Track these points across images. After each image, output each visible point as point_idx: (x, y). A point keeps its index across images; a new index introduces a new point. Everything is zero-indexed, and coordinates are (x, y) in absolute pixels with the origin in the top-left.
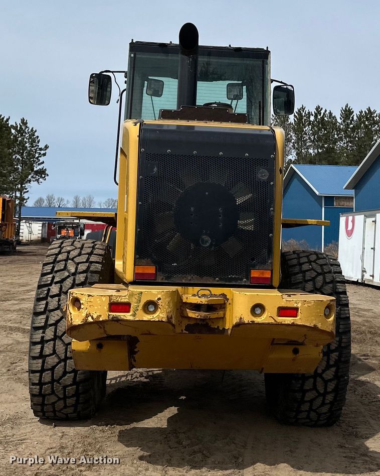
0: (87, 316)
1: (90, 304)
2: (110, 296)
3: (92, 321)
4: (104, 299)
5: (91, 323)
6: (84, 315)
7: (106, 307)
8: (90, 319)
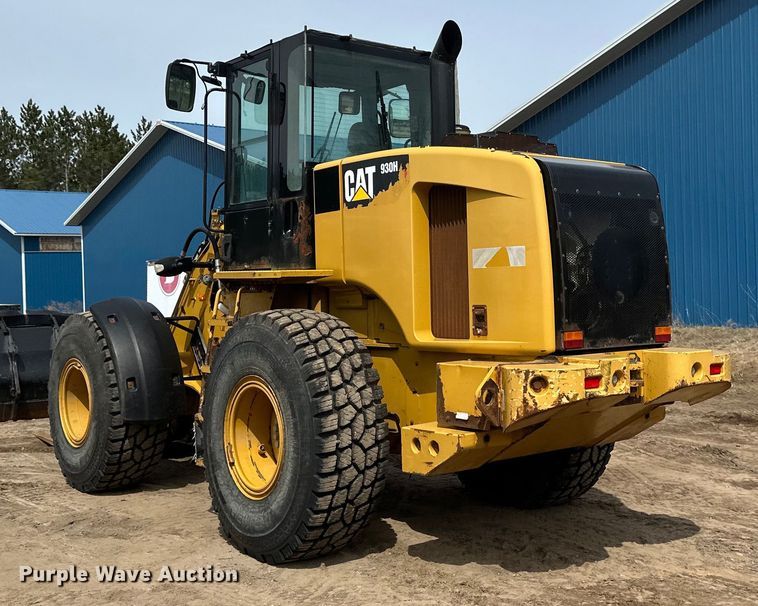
0: (560, 397)
1: (564, 381)
2: (586, 370)
3: (567, 402)
4: (579, 373)
5: (567, 404)
6: (555, 396)
7: (583, 384)
8: (565, 401)
